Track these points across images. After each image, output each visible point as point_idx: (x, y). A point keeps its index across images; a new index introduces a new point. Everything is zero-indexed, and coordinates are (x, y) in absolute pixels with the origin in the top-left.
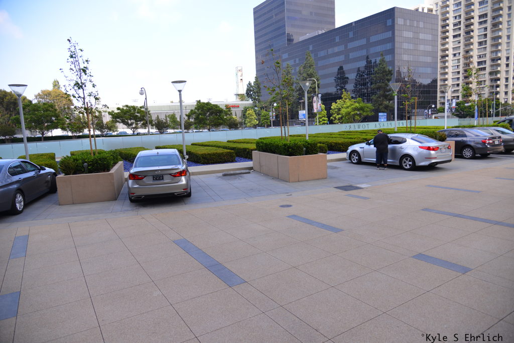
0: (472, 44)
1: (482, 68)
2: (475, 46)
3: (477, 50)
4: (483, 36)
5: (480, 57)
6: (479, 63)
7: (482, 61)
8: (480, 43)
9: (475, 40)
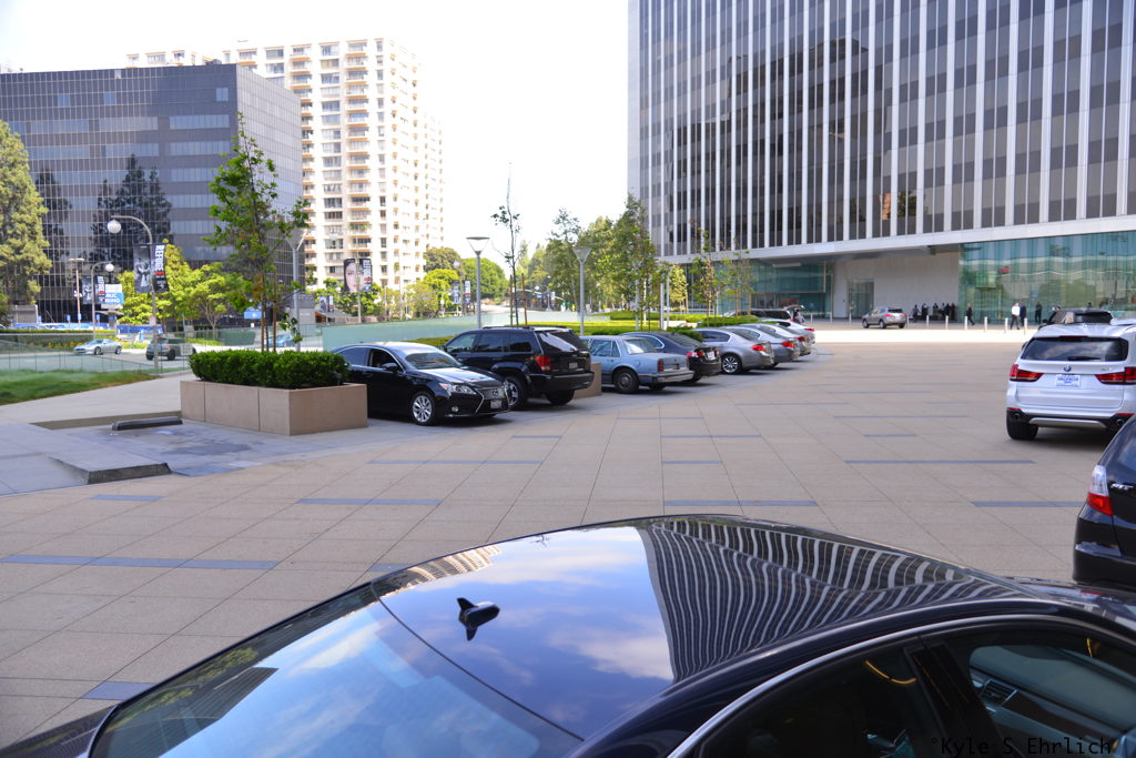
0: (312, 159)
1: (334, 213)
2: (318, 166)
3: (322, 174)
4: (333, 146)
5: (329, 190)
6: (329, 202)
7: (333, 199)
8: (328, 161)
9: (318, 152)
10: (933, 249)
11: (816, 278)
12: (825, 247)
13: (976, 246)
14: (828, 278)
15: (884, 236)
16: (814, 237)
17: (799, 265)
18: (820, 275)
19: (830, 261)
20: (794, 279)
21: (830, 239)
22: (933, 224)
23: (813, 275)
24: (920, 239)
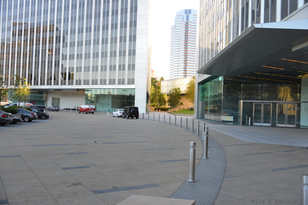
10: (78, 90)
11: (42, 96)
12: (46, 87)
13: (90, 90)
14: (46, 96)
15: (64, 85)
16: (42, 83)
17: (37, 91)
18: (43, 95)
19: (47, 91)
20: (35, 96)
21: (48, 84)
22: (79, 82)
23: (41, 95)
24: (75, 87)
